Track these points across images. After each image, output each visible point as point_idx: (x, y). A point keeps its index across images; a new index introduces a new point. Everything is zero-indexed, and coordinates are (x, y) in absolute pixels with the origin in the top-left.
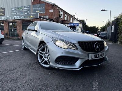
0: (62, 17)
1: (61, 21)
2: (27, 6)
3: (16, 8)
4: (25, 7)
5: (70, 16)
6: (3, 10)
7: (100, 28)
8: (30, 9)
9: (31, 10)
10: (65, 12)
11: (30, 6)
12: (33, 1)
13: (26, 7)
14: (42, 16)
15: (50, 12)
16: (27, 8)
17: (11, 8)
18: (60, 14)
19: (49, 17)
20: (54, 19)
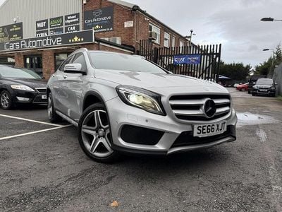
0: (157, 41)
1: (153, 49)
2: (72, 15)
3: (47, 21)
4: (66, 17)
5: (179, 37)
6: (19, 28)
7: (253, 68)
8: (78, 22)
9: (80, 24)
10: (165, 28)
11: (77, 15)
12: (85, 2)
13: (69, 18)
14: (107, 39)
15: (125, 26)
16: (72, 21)
17: (37, 22)
18: (151, 34)
19: (122, 41)
20: (134, 46)
